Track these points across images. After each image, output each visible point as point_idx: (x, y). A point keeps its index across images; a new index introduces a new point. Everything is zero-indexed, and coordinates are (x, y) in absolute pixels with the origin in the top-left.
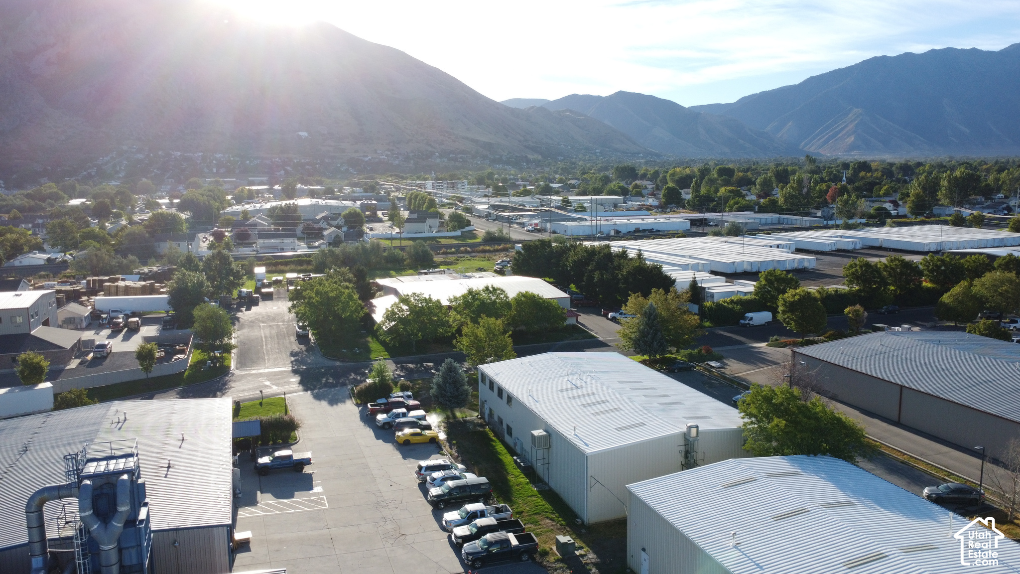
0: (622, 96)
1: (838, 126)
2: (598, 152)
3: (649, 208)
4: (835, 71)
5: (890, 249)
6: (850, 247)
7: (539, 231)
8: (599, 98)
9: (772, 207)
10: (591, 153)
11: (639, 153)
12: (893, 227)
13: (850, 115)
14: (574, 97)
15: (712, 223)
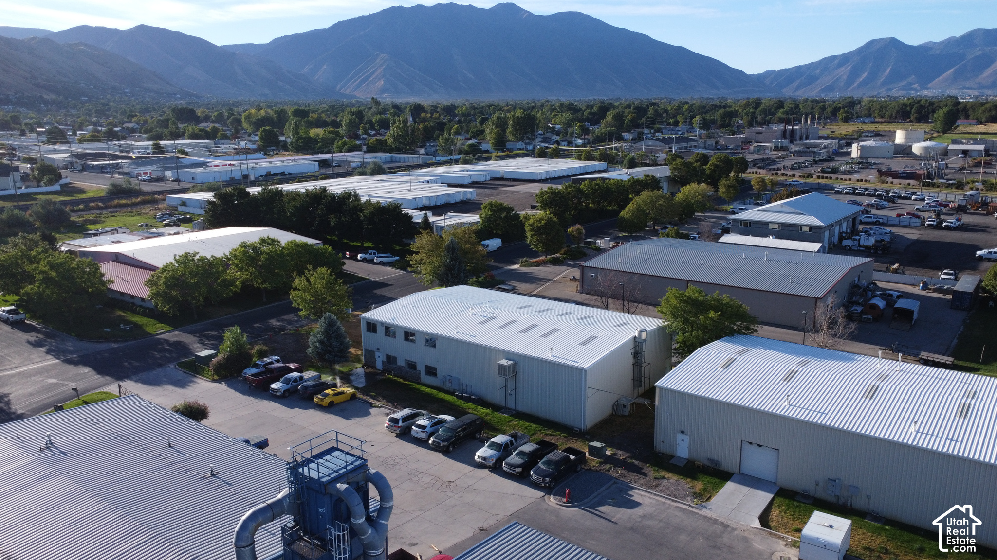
0: (142, 30)
1: (369, 70)
2: (128, 93)
3: (248, 151)
4: (359, 17)
5: (510, 179)
6: (482, 180)
7: (157, 180)
8: (116, 31)
9: (380, 147)
10: (121, 94)
11: (175, 94)
12: (498, 160)
13: (378, 60)
14: (84, 30)
15: (334, 164)
